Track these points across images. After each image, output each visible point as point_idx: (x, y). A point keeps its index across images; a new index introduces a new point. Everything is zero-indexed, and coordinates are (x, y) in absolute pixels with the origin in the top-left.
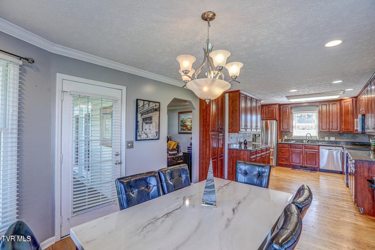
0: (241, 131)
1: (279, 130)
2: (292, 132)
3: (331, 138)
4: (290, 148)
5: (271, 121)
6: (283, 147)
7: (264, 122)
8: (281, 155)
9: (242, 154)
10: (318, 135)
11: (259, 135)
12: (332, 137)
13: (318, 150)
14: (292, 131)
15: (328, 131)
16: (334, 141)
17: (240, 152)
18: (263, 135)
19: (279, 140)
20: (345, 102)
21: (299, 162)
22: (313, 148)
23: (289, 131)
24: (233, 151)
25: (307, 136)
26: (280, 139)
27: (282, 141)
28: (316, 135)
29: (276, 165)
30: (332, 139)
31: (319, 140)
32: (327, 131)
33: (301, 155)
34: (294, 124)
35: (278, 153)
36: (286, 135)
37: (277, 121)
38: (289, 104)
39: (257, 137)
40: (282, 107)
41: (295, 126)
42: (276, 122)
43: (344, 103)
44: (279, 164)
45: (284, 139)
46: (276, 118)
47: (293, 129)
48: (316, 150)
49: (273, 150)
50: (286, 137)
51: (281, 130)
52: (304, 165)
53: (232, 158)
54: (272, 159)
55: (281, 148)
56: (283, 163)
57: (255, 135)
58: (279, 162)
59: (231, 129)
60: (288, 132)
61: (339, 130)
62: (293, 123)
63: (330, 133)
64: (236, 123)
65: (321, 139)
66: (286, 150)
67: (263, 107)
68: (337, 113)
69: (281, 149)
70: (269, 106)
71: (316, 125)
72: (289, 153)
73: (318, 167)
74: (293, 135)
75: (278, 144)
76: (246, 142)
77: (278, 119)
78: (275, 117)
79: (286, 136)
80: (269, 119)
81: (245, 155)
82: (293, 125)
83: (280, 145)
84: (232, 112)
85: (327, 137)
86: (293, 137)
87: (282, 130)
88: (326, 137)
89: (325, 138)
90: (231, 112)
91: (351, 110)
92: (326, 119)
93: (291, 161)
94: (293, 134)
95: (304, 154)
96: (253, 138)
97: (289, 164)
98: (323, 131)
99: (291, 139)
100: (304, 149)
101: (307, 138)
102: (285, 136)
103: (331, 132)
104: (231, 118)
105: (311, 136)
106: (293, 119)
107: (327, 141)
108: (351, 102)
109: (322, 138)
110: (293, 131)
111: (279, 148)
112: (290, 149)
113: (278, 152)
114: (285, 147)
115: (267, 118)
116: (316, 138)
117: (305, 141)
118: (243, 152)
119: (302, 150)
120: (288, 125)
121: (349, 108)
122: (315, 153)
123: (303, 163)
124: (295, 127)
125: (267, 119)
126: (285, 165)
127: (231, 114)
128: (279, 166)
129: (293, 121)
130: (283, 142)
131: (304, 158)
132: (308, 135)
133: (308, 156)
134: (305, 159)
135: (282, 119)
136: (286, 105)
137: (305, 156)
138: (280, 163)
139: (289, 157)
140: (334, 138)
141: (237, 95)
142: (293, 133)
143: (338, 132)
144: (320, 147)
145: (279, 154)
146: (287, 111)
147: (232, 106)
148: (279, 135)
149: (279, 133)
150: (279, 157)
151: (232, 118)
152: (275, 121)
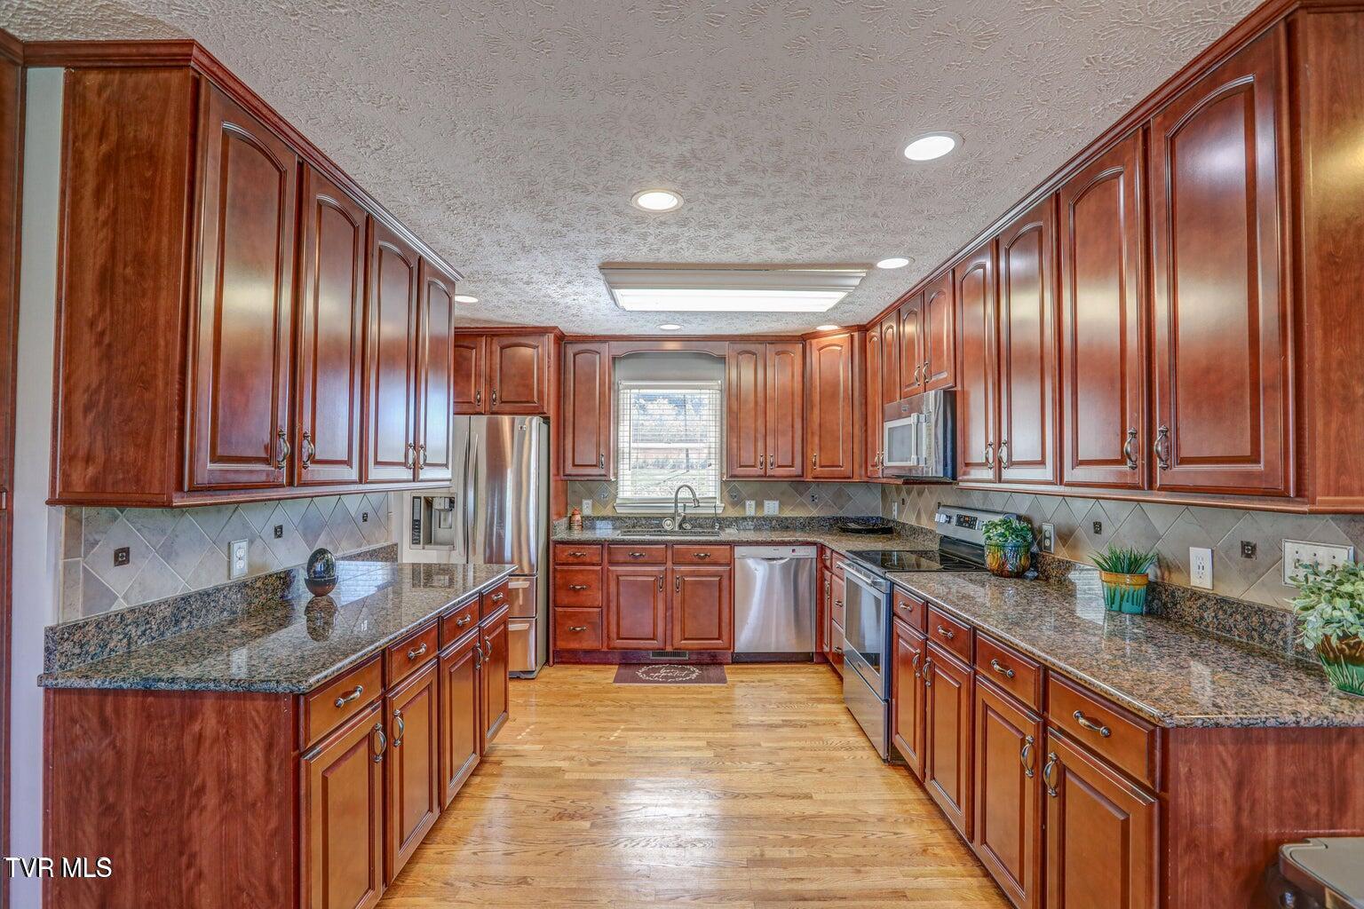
0: (306, 484)
1: (558, 469)
2: (616, 482)
3: (766, 502)
4: (612, 563)
5: (517, 422)
6: (576, 561)
7: (480, 423)
8: (566, 601)
9: (208, 733)
10: (718, 495)
11: (452, 502)
12: (770, 499)
13: (728, 565)
14: (616, 475)
15: (762, 476)
16: (778, 519)
17: (192, 715)
18: (474, 499)
19: (556, 523)
20: (822, 348)
21: (648, 631)
22: (707, 560)
23: (603, 478)
24: (109, 709)
25: (679, 496)
26: (560, 516)
27: (570, 527)
28: (711, 495)
29: (542, 659)
30: (771, 508)
31: (724, 516)
32: (759, 476)
33: (661, 596)
34: (624, 444)
35: (555, 592)
36: (590, 494)
37: (546, 420)
38: (605, 336)
39: (440, 511)
40: (571, 350)
41: (627, 450)
42: (544, 427)
43: (820, 350)
44: (558, 655)
45: (578, 517)
46: (543, 407)
47: (621, 467)
48: (721, 565)
49: (526, 584)
50: (587, 508)
51: (567, 472)
52: (672, 645)
53: (102, 789)
54: (523, 634)
55: (565, 568)
56: (574, 645)
57: (429, 503)
58: (558, 643)
59: (89, 459)
60: (600, 482)
61: (796, 470)
62: (621, 434)
63: (766, 485)
64: (147, 396)
65: (732, 513)
66: (594, 576)
67: (479, 339)
68: (793, 394)
69: (567, 571)
70: (506, 341)
71: (713, 445)
72: (605, 592)
73: (727, 645)
74: (621, 495)
75: (552, 546)
76: (319, 566)
77: (552, 414)
78: (536, 399)
79: (590, 502)
80: (507, 407)
81: (244, 739)
82: (621, 445)
83: (563, 552)
84: (106, 279)
85: (753, 503)
86: (622, 505)
87: (570, 469)
88: (748, 503)
89: (744, 506)
90: (89, 279)
91: (846, 381)
92: (756, 421)
93: (613, 628)
94: (621, 488)
95: (669, 588)
96: (414, 521)
97: (605, 645)
98: (742, 473)
99: (611, 515)
100: (669, 564)
101: (676, 507)
102: (585, 502)
103: (770, 477)
104: (88, 338)
105: (696, 500)
106: (621, 418)
107: (752, 518)
108: (847, 347)
109: (734, 504)
110: (621, 478)
111: (555, 570)
112: (611, 568)
113: (551, 588)
114: (588, 560)
115: (497, 403)
116: (715, 507)
117: (669, 522)
118: (221, 711)
119: (662, 568)
120: (598, 445)
121: (839, 371)
122: (717, 579)
123: (669, 633)
124: (626, 456)
125: (495, 409)
126: (587, 652)
127: (89, 302)
128: (558, 663)
129: (621, 428)
130: (577, 535)
131: (672, 608)
132: (685, 494)
133: (686, 597)
134: (677, 615)
135: (569, 415)
136: (591, 342)
137: (678, 598)
138: (562, 644)
139: (605, 613)
140: (777, 503)
141: (166, 101)
142: (621, 483)
143: (796, 476)
144: (739, 551)
145: (558, 598)
146: (595, 372)
147: (103, 213)
148: (556, 497)
149: (556, 487)
150: (558, 618)
151: (99, 343)
152: (536, 420)
